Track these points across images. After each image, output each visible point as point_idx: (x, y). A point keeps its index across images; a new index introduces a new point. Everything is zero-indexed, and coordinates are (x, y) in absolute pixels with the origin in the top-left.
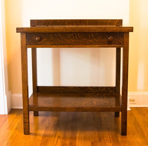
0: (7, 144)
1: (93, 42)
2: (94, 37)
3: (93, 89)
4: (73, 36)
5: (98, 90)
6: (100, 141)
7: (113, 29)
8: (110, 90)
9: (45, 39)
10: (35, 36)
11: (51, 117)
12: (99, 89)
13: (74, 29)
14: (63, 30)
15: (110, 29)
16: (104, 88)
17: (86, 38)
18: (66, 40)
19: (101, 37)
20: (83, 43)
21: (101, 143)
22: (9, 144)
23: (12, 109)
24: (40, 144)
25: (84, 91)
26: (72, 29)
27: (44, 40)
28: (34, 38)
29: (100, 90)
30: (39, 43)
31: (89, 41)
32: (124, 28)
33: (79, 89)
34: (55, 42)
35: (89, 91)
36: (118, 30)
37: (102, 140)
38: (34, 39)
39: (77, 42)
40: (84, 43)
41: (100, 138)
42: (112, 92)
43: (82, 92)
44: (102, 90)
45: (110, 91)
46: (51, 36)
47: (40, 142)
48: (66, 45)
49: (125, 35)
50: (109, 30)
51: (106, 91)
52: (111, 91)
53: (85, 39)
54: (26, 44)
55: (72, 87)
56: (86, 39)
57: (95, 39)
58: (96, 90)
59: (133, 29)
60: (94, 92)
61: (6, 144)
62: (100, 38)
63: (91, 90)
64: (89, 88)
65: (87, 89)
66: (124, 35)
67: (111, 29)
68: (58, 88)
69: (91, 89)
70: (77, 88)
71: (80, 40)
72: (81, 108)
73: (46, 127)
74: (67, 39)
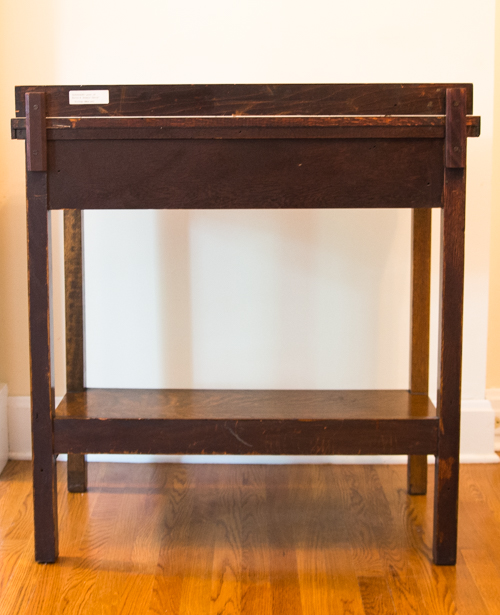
0: (20, 591)
6: (394, 575)
21: (398, 584)
22: (29, 589)
23: (10, 461)
24: (154, 590)
37: (399, 572)
41: (391, 567)
47: (153, 583)
61: (16, 593)
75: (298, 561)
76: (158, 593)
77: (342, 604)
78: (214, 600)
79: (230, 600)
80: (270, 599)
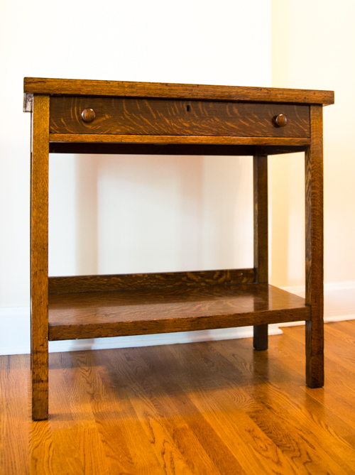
1: (236, 127)
2: (238, 115)
3: (200, 278)
4: (186, 109)
5: (212, 278)
6: (268, 409)
7: (288, 94)
8: (243, 276)
9: (107, 116)
10: (78, 107)
11: (86, 368)
12: (215, 276)
13: (192, 90)
14: (160, 89)
15: (280, 94)
16: (228, 274)
17: (219, 118)
18: (167, 121)
19: (256, 116)
20: (212, 130)
21: (276, 414)
25: (177, 284)
26: (187, 90)
27: (104, 119)
28: (74, 112)
29: (217, 279)
30: (90, 127)
31: (227, 126)
32: (315, 94)
33: (162, 278)
34: (134, 126)
35: (188, 284)
36: (300, 96)
38: (74, 114)
39: (197, 127)
40: (215, 130)
41: (262, 403)
42: (247, 282)
43: (171, 286)
44: (221, 280)
45: (243, 279)
46: (124, 107)
47: (99, 436)
48: (166, 135)
49: (313, 113)
50: (279, 96)
51: (232, 282)
52: (245, 280)
53: (216, 119)
54: (48, 131)
55: (144, 275)
56: (218, 120)
57: (241, 121)
58: (207, 280)
59: (333, 97)
60: (203, 284)
62: (254, 119)
63: (194, 281)
64: (190, 276)
65: (184, 279)
66: (311, 112)
67: (283, 94)
68: (106, 280)
69: (194, 278)
70: (157, 277)
71: (204, 121)
72: (206, 320)
73: (88, 393)
74: (168, 117)
75: (197, 406)
76: (107, 443)
77: (247, 433)
78: (153, 443)
79: (165, 441)
80: (195, 436)
